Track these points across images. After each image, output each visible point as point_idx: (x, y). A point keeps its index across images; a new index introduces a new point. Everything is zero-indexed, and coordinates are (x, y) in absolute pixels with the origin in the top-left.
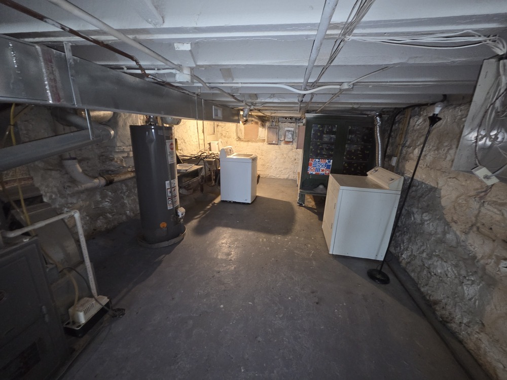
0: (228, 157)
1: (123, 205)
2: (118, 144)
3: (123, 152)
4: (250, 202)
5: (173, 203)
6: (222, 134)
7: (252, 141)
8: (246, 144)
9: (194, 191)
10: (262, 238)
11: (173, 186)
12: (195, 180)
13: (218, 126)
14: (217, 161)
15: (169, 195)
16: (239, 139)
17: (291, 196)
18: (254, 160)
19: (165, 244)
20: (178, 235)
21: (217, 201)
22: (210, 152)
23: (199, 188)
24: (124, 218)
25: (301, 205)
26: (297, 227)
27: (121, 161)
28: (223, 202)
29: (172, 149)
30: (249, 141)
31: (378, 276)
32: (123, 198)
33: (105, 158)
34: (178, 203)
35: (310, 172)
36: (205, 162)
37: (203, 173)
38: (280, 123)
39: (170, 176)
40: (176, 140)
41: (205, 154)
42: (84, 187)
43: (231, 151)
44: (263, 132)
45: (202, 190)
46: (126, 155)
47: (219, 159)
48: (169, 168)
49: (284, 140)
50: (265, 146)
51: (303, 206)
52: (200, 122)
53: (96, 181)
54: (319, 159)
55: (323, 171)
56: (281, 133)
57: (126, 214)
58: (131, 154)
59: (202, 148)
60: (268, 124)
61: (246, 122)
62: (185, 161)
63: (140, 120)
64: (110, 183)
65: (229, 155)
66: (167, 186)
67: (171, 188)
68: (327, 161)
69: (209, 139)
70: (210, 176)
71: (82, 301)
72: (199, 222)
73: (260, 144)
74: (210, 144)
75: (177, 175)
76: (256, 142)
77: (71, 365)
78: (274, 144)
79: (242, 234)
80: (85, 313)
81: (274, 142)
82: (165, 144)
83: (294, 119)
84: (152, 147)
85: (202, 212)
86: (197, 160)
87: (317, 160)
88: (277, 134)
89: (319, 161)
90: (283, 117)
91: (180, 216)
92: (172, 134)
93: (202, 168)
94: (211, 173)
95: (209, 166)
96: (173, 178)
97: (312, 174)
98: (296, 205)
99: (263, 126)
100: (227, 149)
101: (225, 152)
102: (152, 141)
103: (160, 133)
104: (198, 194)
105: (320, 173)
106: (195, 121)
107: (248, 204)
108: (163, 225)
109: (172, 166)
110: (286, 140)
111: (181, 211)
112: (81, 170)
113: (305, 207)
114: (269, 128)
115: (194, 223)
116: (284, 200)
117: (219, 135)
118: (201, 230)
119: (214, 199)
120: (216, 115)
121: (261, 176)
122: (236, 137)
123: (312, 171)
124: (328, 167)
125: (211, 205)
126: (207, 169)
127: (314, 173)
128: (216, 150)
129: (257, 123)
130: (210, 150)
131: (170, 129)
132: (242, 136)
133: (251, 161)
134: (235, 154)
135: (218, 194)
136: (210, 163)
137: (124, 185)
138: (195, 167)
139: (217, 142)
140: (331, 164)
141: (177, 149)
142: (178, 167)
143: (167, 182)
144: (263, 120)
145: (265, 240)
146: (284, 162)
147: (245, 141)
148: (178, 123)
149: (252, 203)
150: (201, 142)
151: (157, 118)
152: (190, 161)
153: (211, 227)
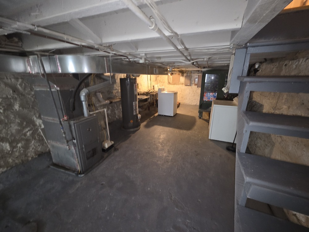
0: (162, 92)
1: (115, 113)
2: (115, 86)
3: (116, 89)
4: (173, 116)
5: (136, 112)
6: (160, 81)
7: (176, 84)
8: (173, 86)
9: (145, 110)
10: (176, 131)
11: (136, 104)
12: (145, 103)
13: (158, 76)
14: (157, 95)
15: (134, 108)
16: (169, 83)
17: (195, 113)
18: (175, 94)
19: (132, 130)
20: (137, 127)
21: (156, 115)
22: (154, 90)
23: (148, 109)
24: (115, 119)
25: (200, 118)
26: (195, 127)
27: (116, 93)
28: (159, 115)
29: (136, 88)
30: (174, 84)
31: (231, 149)
32: (115, 110)
33: (110, 92)
34: (138, 112)
35: (204, 100)
36: (150, 95)
37: (149, 100)
38: (192, 74)
39: (135, 100)
40: (138, 84)
41: (151, 91)
42: (102, 103)
43: (163, 90)
44: (182, 79)
45: (149, 109)
46: (117, 91)
47: (158, 94)
48: (135, 96)
49: (194, 83)
50: (184, 87)
51: (201, 119)
52: (149, 76)
53: (107, 101)
54: (210, 93)
55: (212, 99)
56: (193, 79)
57: (116, 117)
58: (120, 91)
59: (150, 88)
60: (185, 75)
61: (172, 74)
62: (141, 94)
63: (123, 76)
64: (111, 103)
65: (162, 91)
66: (134, 104)
67: (135, 105)
68: (214, 94)
69: (153, 83)
70: (153, 103)
71: (106, 141)
72: (147, 123)
73: (181, 86)
74: (154, 86)
75: (138, 100)
76: (178, 84)
77: (103, 161)
78: (188, 86)
79: (167, 129)
80: (108, 144)
81: (188, 85)
82: (133, 86)
83: (200, 71)
84: (128, 87)
85: (148, 119)
86: (147, 94)
87: (208, 93)
88: (191, 80)
89: (209, 94)
90: (194, 71)
91: (139, 118)
92: (136, 82)
93: (149, 98)
94: (154, 101)
95: (152, 97)
96: (136, 101)
97: (206, 101)
98: (197, 118)
99: (183, 76)
100: (162, 88)
101: (160, 90)
102: (128, 85)
103: (132, 81)
104: (147, 111)
105: (210, 100)
106: (147, 75)
107: (172, 116)
108: (132, 121)
109: (136, 96)
110: (195, 83)
111: (139, 116)
112: (102, 97)
113: (202, 119)
114: (186, 77)
115: (145, 123)
116: (192, 115)
117: (159, 81)
118: (147, 126)
119: (155, 114)
120: (156, 72)
121: (181, 104)
122: (167, 82)
123: (205, 99)
124: (214, 97)
125: (153, 116)
126: (152, 99)
127: (207, 100)
128: (156, 89)
129: (179, 74)
130: (154, 89)
131: (135, 79)
132: (171, 81)
133: (173, 94)
134: (166, 91)
135: (157, 112)
136: (153, 95)
137: (115, 104)
138: (145, 97)
139: (157, 85)
140: (216, 95)
141: (138, 88)
142: (138, 97)
143: (134, 103)
144: (182, 72)
145: (177, 132)
146: (194, 96)
147: (173, 84)
148: (139, 76)
149: (174, 116)
150: (149, 85)
151: (130, 75)
152: (143, 94)
153: (153, 125)
